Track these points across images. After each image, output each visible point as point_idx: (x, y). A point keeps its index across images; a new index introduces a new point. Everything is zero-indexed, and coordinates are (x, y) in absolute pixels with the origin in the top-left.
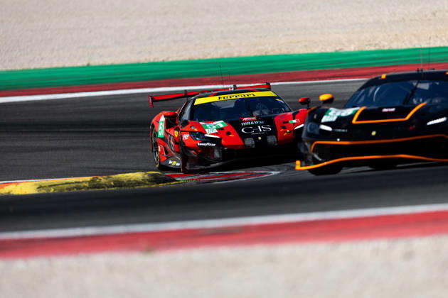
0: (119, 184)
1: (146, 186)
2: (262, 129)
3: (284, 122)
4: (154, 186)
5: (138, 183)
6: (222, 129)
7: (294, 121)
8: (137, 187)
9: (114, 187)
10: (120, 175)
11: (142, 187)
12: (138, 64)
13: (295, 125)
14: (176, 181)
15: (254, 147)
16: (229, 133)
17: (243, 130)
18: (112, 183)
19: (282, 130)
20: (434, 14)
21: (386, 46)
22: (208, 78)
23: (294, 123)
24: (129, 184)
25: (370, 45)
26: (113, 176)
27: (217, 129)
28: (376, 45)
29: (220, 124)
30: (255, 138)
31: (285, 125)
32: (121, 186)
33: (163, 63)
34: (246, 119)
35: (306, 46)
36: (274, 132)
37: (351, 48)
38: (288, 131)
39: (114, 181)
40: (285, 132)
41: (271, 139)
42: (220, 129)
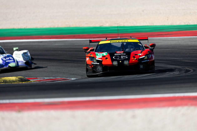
0: (5, 81)
1: (17, 83)
2: (123, 57)
3: (135, 55)
4: (20, 83)
5: (14, 81)
6: (105, 56)
7: (140, 54)
8: (13, 83)
9: (3, 83)
10: (5, 78)
11: (15, 83)
12: (14, 29)
13: (140, 56)
14: (30, 81)
15: (117, 66)
16: (107, 58)
17: (114, 57)
18: (2, 81)
19: (133, 58)
20: (143, 11)
21: (122, 24)
22: (44, 36)
23: (140, 55)
24: (10, 82)
25: (115, 24)
26: (3, 78)
27: (102, 56)
28: (118, 24)
29: (105, 54)
30: (118, 61)
31: (135, 56)
32: (6, 83)
33: (25, 29)
34: (118, 52)
35: (87, 24)
36: (128, 59)
37: (107, 25)
38: (135, 59)
39: (3, 80)
40: (133, 59)
41: (126, 63)
42: (103, 56)
